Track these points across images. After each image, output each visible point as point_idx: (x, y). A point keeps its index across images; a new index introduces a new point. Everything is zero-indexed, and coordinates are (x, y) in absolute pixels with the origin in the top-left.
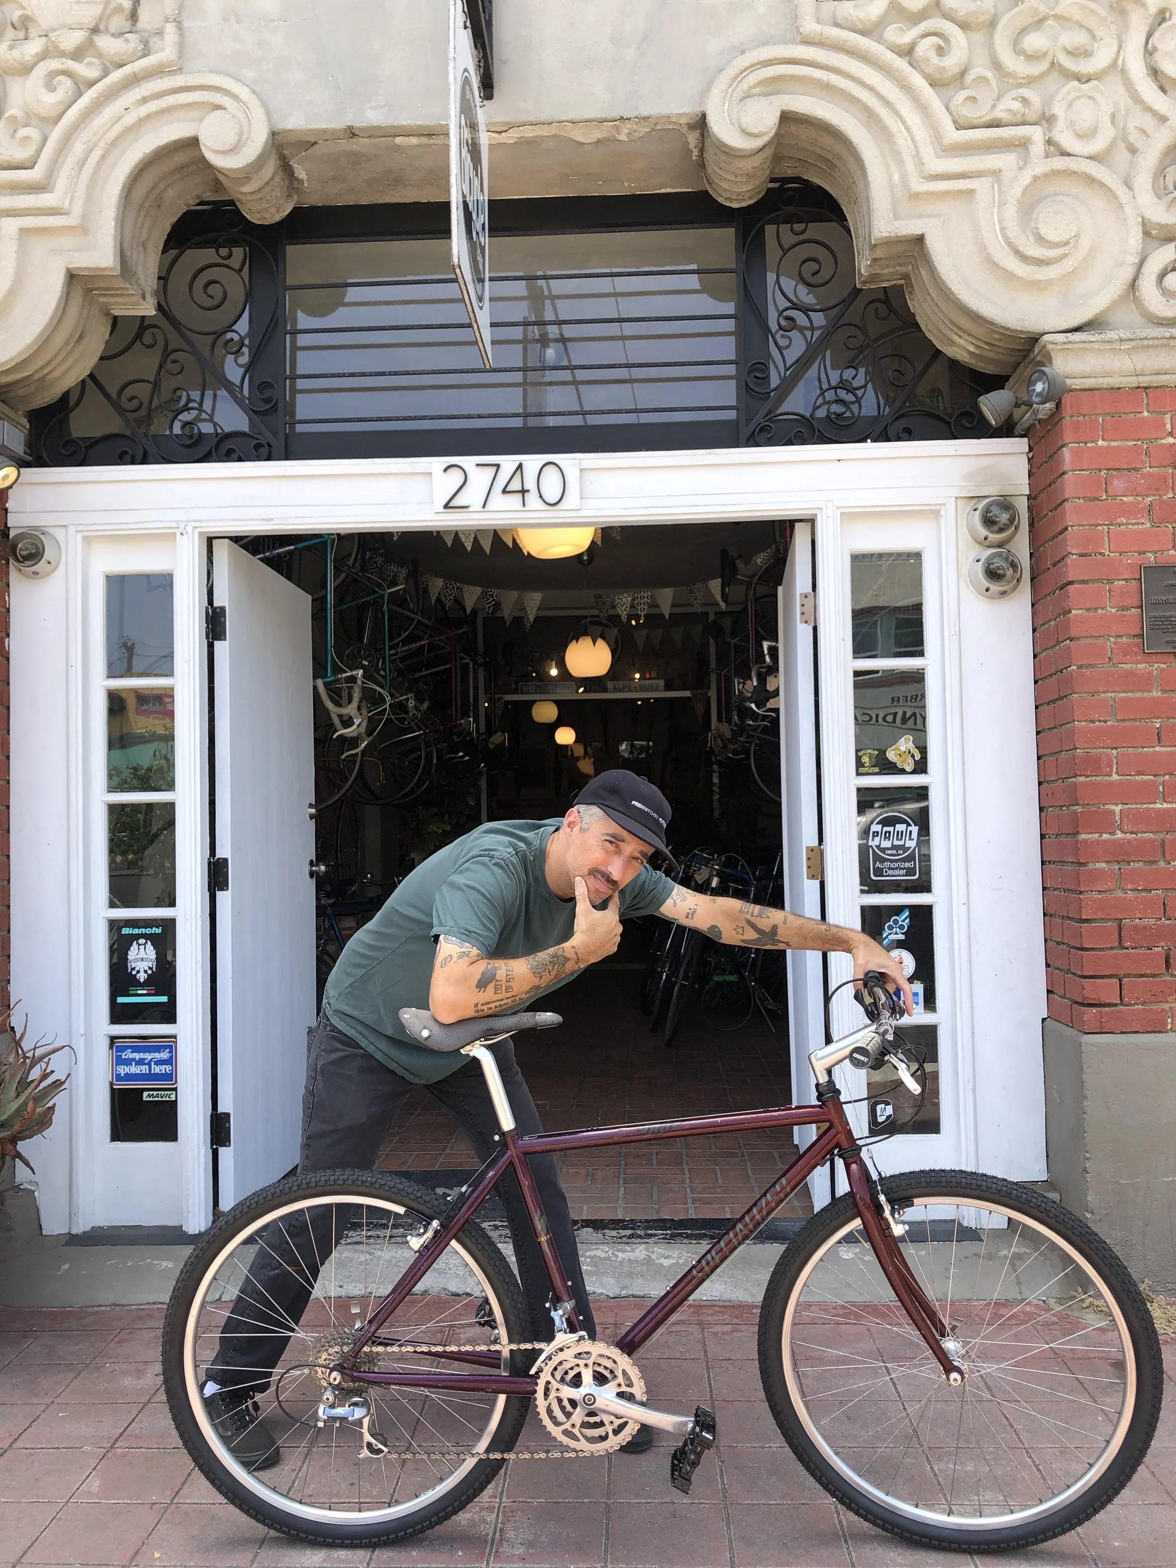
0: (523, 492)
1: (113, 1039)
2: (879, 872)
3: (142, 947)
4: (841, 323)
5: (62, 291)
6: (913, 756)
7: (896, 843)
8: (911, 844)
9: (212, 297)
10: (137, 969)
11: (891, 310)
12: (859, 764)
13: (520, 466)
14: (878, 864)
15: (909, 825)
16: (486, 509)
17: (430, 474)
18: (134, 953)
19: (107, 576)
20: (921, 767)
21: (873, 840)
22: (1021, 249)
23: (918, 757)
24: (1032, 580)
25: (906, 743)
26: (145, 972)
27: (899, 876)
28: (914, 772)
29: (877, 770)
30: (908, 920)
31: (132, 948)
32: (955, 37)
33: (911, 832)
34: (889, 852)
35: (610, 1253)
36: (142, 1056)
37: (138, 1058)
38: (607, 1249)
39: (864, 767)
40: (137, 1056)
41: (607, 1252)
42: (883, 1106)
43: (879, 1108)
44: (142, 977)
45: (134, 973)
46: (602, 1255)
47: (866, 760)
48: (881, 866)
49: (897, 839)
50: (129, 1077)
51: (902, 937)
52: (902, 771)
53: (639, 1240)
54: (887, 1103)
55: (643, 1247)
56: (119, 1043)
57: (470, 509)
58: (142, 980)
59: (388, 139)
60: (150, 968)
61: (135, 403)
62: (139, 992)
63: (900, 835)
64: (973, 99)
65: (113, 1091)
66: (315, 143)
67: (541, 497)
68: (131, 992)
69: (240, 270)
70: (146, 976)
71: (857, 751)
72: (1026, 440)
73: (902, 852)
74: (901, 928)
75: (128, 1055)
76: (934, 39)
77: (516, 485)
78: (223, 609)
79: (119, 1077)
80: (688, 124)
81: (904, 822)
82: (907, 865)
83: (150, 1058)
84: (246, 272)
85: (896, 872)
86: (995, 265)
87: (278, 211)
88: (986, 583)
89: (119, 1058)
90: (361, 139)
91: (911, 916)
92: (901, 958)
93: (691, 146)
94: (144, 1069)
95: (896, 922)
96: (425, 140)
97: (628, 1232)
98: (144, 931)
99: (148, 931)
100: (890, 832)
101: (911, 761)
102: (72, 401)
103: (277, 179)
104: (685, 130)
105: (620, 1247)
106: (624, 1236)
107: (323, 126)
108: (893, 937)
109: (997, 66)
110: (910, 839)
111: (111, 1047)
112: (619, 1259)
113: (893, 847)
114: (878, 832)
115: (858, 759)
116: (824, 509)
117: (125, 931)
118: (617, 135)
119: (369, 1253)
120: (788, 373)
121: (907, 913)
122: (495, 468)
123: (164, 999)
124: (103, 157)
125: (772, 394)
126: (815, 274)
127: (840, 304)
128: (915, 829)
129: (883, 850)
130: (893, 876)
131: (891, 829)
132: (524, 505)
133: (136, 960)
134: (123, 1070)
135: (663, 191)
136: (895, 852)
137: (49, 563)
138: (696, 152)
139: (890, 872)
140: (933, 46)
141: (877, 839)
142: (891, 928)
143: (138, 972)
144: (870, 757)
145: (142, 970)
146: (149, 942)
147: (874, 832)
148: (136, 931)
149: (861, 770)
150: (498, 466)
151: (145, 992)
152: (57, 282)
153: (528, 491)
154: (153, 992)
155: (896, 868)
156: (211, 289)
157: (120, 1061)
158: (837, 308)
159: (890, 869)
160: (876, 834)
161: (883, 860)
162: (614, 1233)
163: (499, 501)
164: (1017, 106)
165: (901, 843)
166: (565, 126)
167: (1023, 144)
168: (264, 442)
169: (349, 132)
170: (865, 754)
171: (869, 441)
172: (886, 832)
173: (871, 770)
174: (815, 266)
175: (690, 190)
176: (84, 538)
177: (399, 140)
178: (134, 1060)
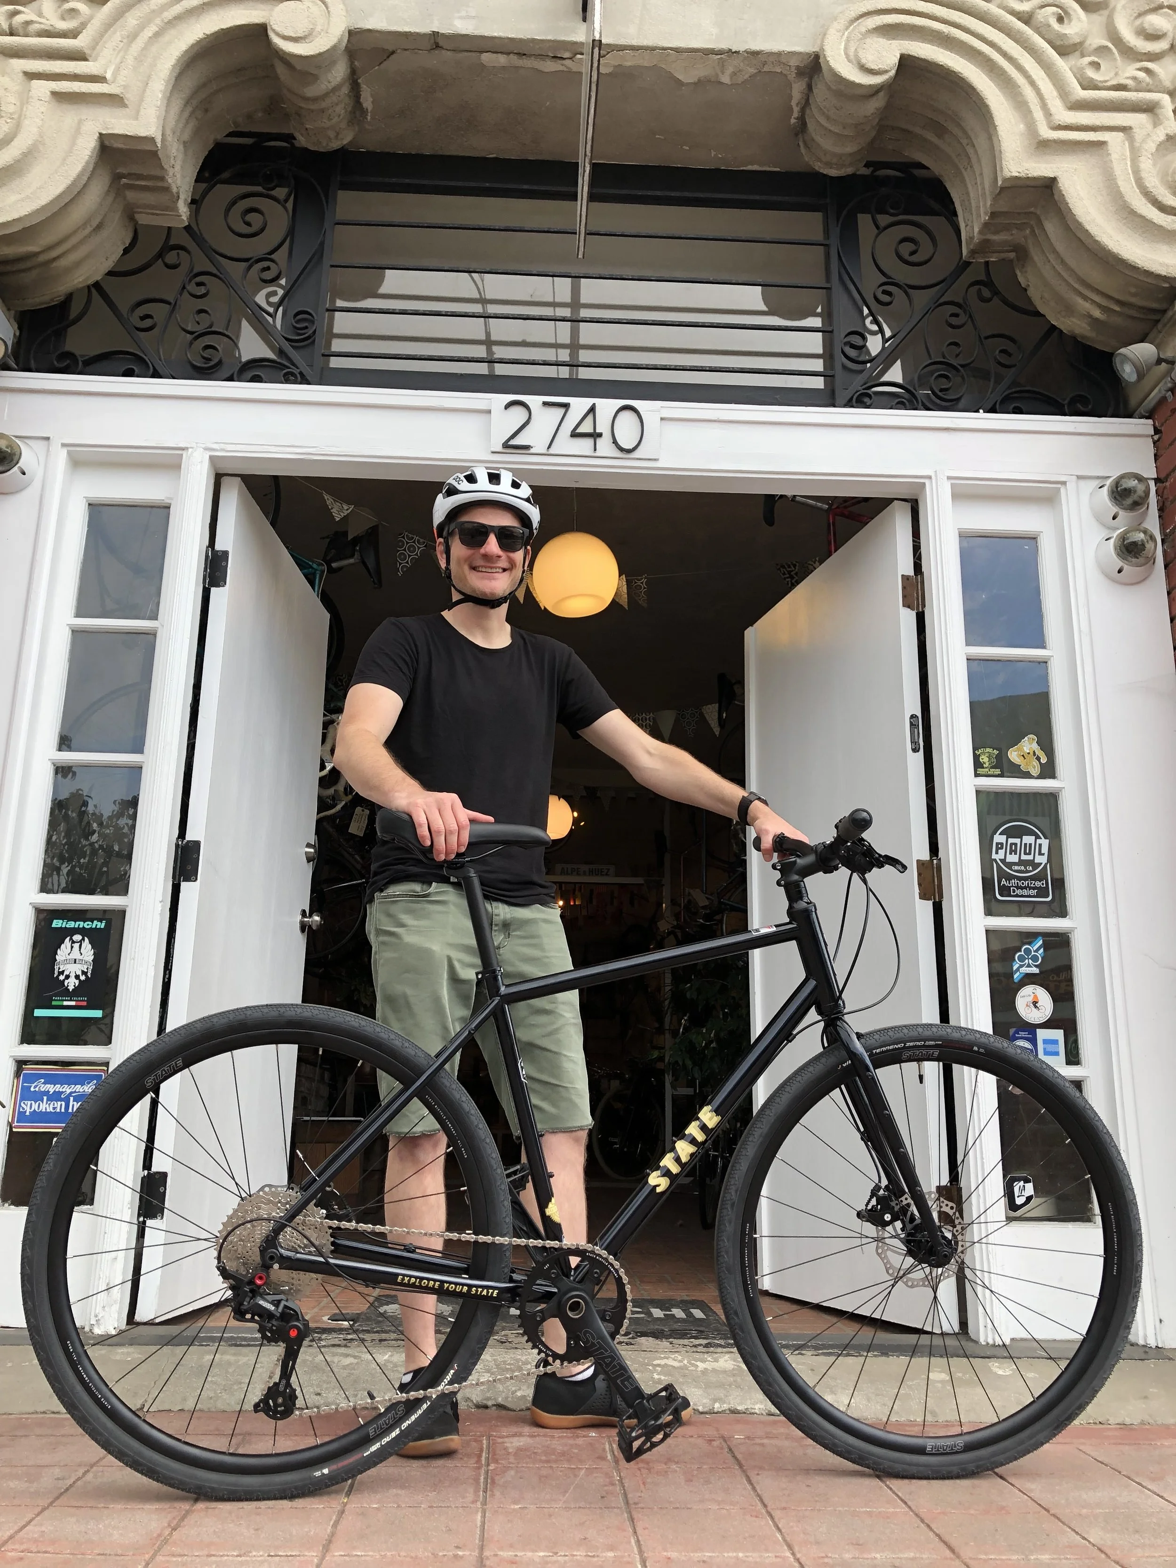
0: (595, 436)
1: (21, 1064)
2: (1005, 891)
3: (76, 946)
4: (941, 301)
5: (91, 157)
6: (1038, 759)
7: (1024, 857)
8: (1042, 860)
9: (248, 224)
10: (66, 973)
11: (996, 292)
12: (977, 764)
13: (592, 409)
14: (1003, 882)
15: (1037, 837)
16: (551, 451)
17: (489, 412)
18: (63, 953)
19: (89, 504)
20: (1049, 771)
21: (997, 853)
22: (1160, 199)
23: (1044, 760)
24: (1166, 567)
25: (1029, 744)
26: (77, 977)
27: (1029, 896)
28: (1041, 776)
29: (998, 772)
30: (1042, 950)
31: (63, 946)
32: (1075, 11)
33: (1040, 845)
34: (1016, 868)
35: (685, 1362)
36: (58, 1088)
37: (52, 1091)
38: (680, 1358)
39: (983, 768)
40: (51, 1088)
41: (680, 1361)
42: (1022, 1183)
43: (1017, 1186)
44: (72, 984)
45: (62, 978)
46: (676, 1364)
47: (984, 759)
48: (1007, 884)
49: (1025, 854)
50: (38, 1117)
51: (1036, 970)
52: (1027, 775)
53: (720, 1350)
54: (1027, 1181)
55: (727, 1356)
56: (28, 1070)
57: (532, 451)
58: (71, 988)
59: (473, 54)
60: (83, 973)
61: (148, 323)
62: (65, 1003)
63: (1028, 849)
64: (1096, 66)
65: (12, 1135)
66: (393, 53)
67: (615, 442)
68: (54, 1003)
69: (286, 201)
70: (77, 982)
71: (975, 749)
72: (1150, 421)
73: (1031, 868)
74: (1035, 958)
75: (42, 1086)
76: (1054, 9)
77: (586, 428)
78: (225, 554)
79: (22, 1117)
80: (798, 67)
81: (1031, 833)
82: (1038, 884)
83: (68, 1091)
84: (290, 205)
85: (1025, 892)
86: (1133, 213)
87: (337, 137)
88: (1119, 563)
89: (26, 1089)
90: (444, 52)
91: (1045, 946)
92: (1036, 996)
93: (794, 103)
94: (60, 1106)
95: (1028, 951)
96: (515, 60)
97: (704, 1342)
98: (81, 924)
99: (87, 925)
100: (1016, 844)
101: (1036, 763)
102: (75, 310)
103: (345, 90)
104: (792, 76)
105: (697, 1356)
106: (700, 1345)
107: (407, 29)
108: (1025, 970)
109: (1117, 40)
110: (1040, 854)
111: (18, 1074)
112: (699, 1369)
113: (1021, 862)
114: (1002, 844)
115: (976, 758)
116: (933, 477)
117: (57, 923)
118: (720, 74)
119: (355, 1357)
120: (887, 345)
121: (1041, 942)
122: (562, 411)
123: (98, 1014)
124: (157, 35)
125: (869, 365)
126: (913, 253)
127: (942, 282)
128: (1045, 843)
129: (1010, 865)
130: (1022, 896)
131: (1017, 841)
132: (595, 450)
133: (66, 962)
134: (29, 1107)
135: (750, 168)
136: (1023, 868)
137: (24, 473)
138: (796, 114)
139: (1019, 892)
140: (1054, 14)
141: (1002, 853)
142: (1022, 959)
143: (68, 977)
144: (989, 757)
145: (73, 975)
146: (86, 939)
147: (997, 844)
148: (71, 924)
149: (980, 771)
150: (566, 406)
151: (73, 1003)
152: (87, 147)
153: (600, 435)
154: (85, 1004)
155: (1025, 888)
156: (250, 217)
157: (26, 1095)
158: (938, 287)
159: (1018, 887)
160: (1000, 846)
161: (1009, 877)
162: (686, 1342)
163: (565, 444)
164: (1142, 75)
165: (1030, 857)
166: (668, 55)
167: (1149, 108)
168: (296, 371)
169: (432, 41)
170: (983, 753)
171: (981, 411)
172: (1012, 844)
173: (992, 771)
174: (911, 247)
175: (778, 169)
176: (69, 453)
177: (486, 57)
178: (46, 1093)
